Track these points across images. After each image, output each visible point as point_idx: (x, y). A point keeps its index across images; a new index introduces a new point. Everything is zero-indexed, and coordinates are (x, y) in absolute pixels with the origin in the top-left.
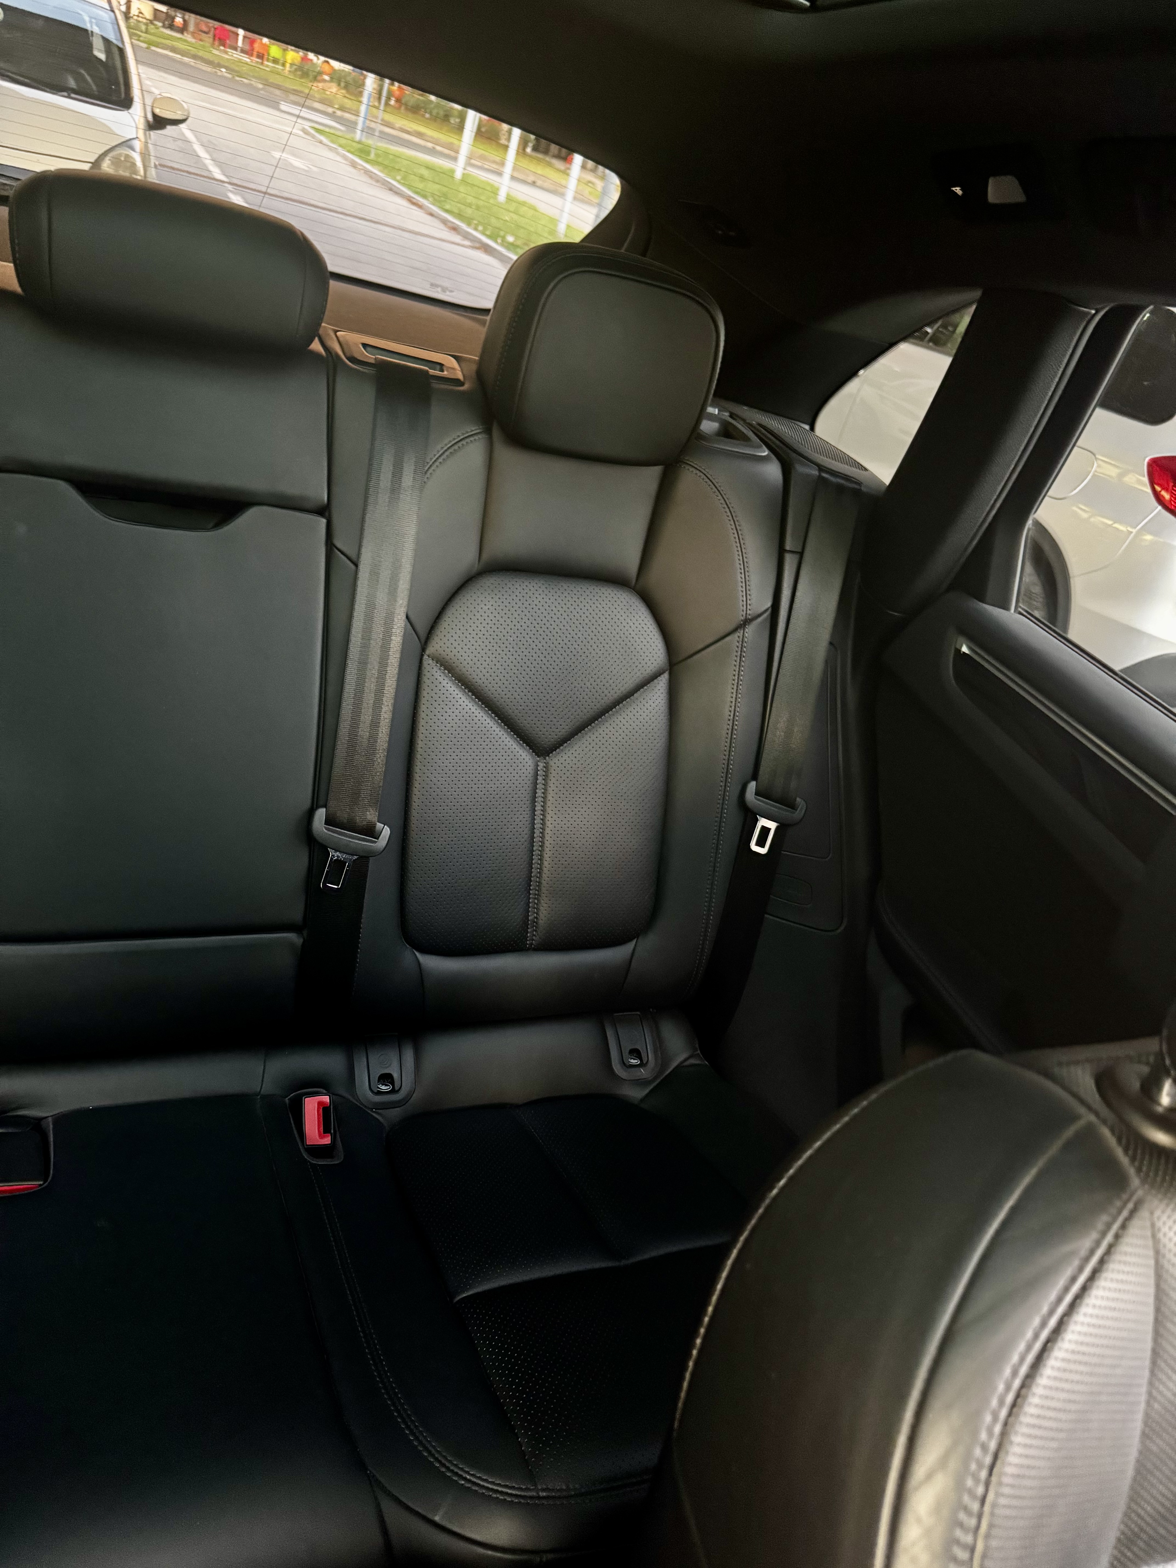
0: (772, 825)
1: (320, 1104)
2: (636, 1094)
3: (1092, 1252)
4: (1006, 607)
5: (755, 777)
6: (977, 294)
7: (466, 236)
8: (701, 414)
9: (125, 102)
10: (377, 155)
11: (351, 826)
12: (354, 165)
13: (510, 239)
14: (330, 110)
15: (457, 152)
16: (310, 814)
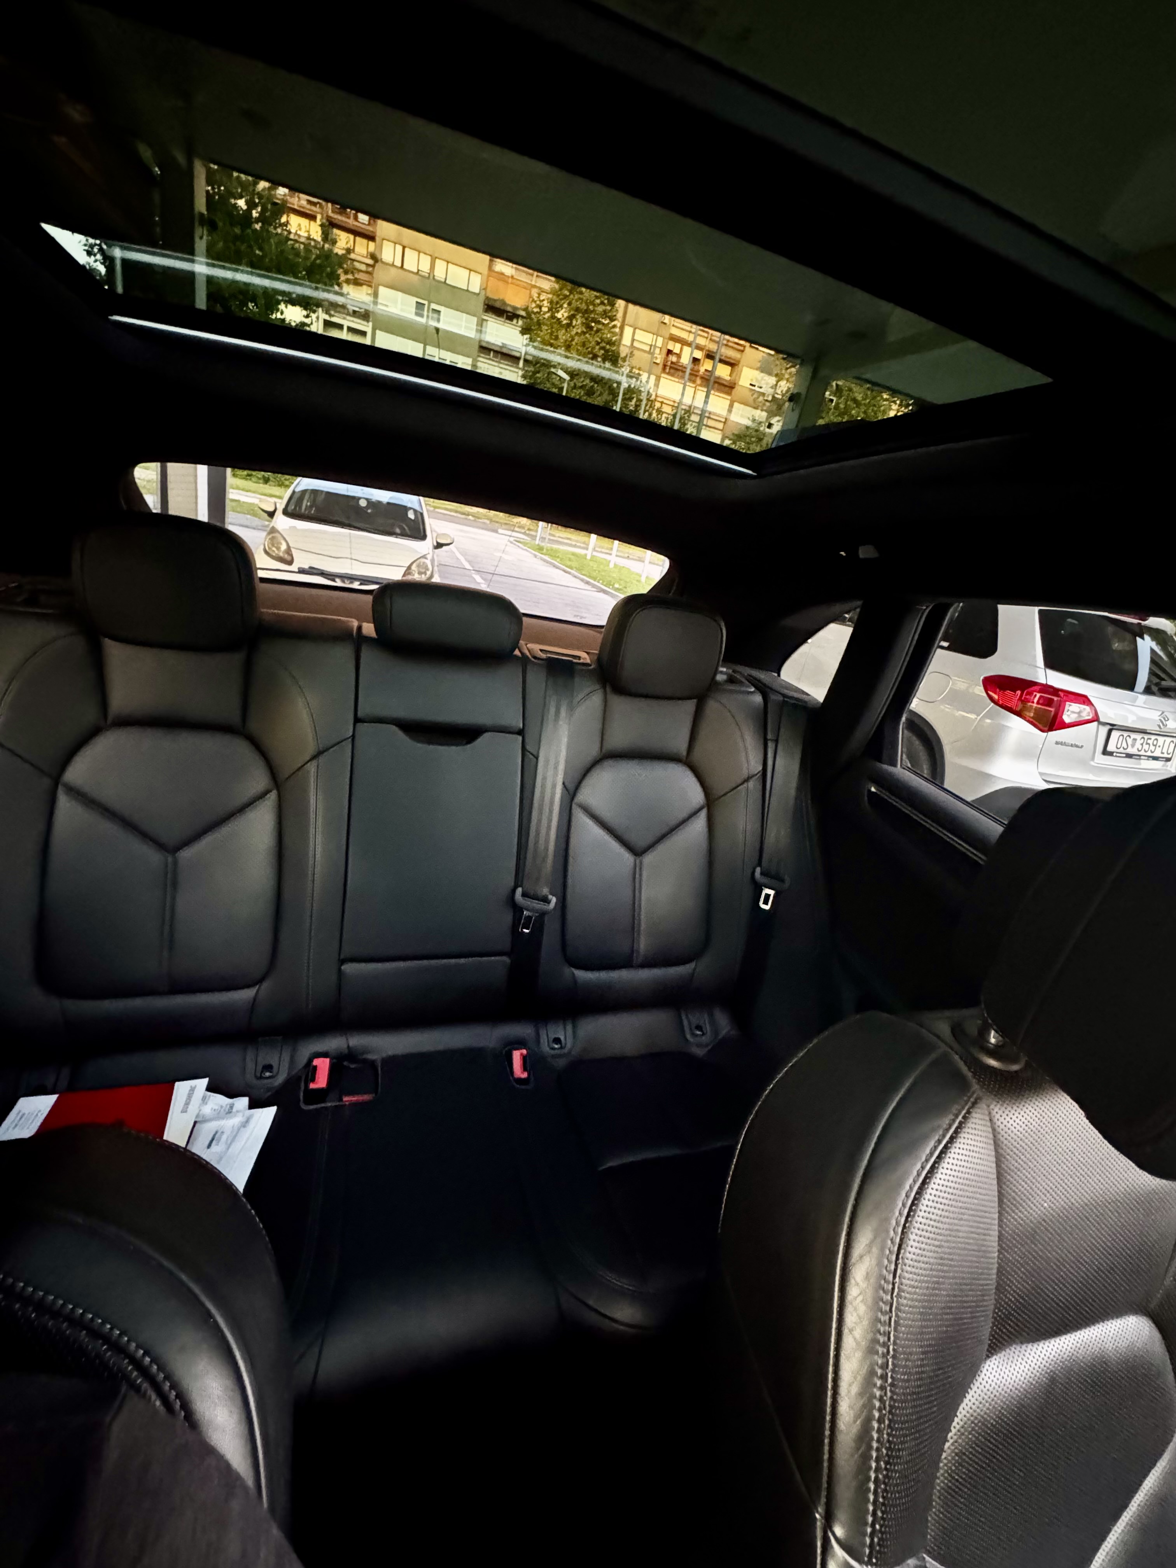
0: (772, 892)
1: (522, 1054)
2: (699, 1052)
3: (950, 1126)
4: (895, 765)
5: (760, 864)
6: (859, 603)
7: (594, 586)
8: (716, 672)
9: (423, 537)
10: (547, 550)
11: (535, 897)
12: (535, 556)
13: (617, 586)
14: (523, 531)
15: (588, 545)
16: (514, 891)
